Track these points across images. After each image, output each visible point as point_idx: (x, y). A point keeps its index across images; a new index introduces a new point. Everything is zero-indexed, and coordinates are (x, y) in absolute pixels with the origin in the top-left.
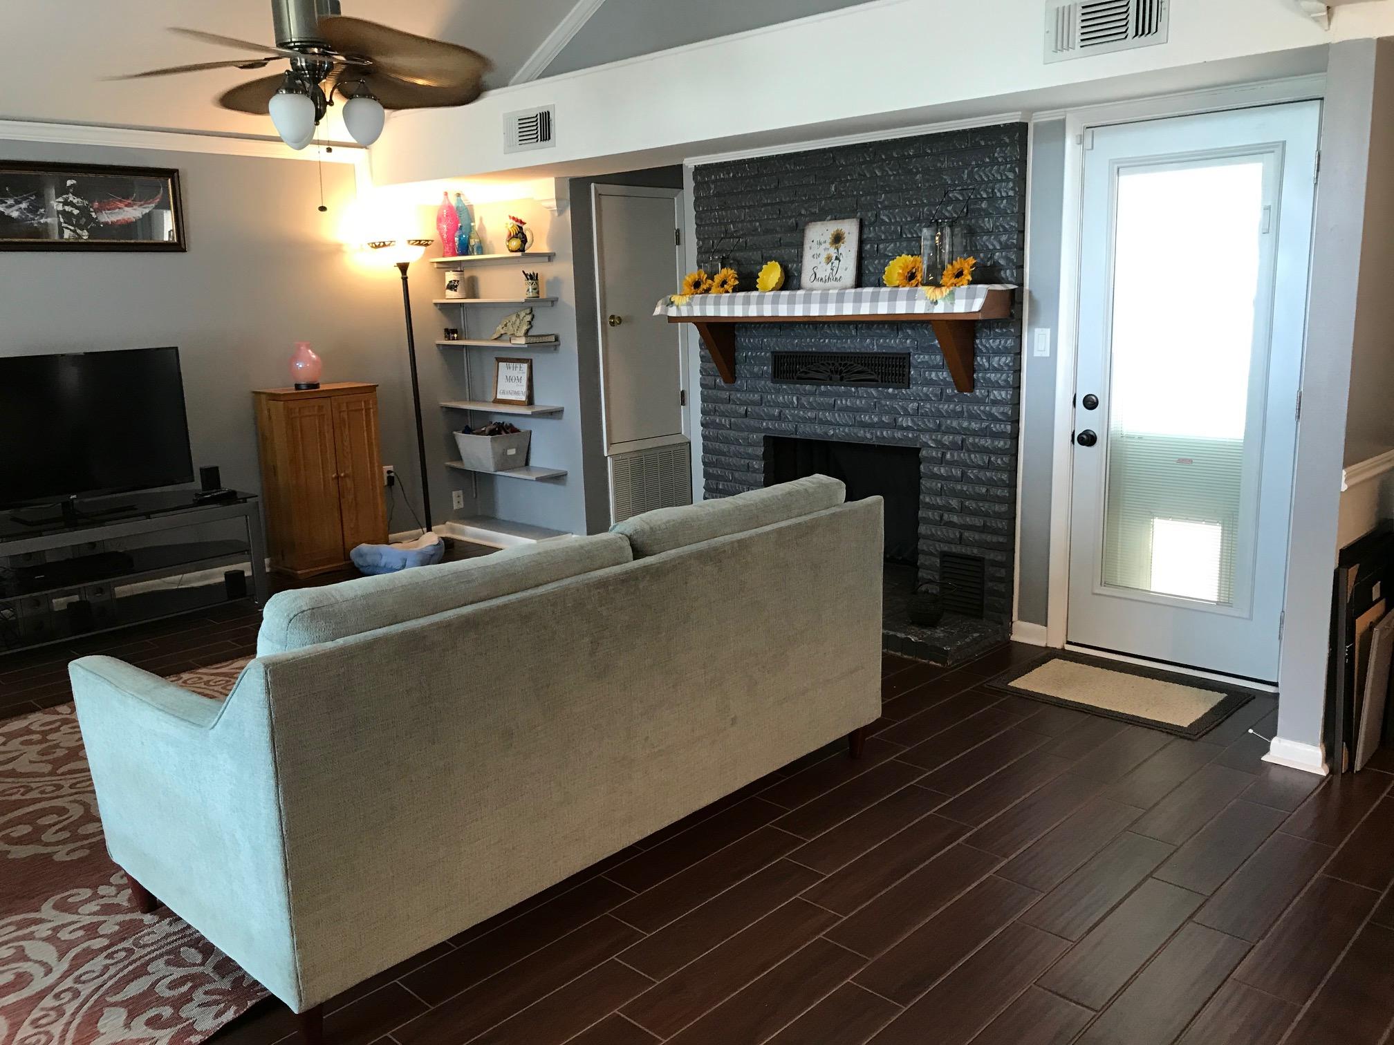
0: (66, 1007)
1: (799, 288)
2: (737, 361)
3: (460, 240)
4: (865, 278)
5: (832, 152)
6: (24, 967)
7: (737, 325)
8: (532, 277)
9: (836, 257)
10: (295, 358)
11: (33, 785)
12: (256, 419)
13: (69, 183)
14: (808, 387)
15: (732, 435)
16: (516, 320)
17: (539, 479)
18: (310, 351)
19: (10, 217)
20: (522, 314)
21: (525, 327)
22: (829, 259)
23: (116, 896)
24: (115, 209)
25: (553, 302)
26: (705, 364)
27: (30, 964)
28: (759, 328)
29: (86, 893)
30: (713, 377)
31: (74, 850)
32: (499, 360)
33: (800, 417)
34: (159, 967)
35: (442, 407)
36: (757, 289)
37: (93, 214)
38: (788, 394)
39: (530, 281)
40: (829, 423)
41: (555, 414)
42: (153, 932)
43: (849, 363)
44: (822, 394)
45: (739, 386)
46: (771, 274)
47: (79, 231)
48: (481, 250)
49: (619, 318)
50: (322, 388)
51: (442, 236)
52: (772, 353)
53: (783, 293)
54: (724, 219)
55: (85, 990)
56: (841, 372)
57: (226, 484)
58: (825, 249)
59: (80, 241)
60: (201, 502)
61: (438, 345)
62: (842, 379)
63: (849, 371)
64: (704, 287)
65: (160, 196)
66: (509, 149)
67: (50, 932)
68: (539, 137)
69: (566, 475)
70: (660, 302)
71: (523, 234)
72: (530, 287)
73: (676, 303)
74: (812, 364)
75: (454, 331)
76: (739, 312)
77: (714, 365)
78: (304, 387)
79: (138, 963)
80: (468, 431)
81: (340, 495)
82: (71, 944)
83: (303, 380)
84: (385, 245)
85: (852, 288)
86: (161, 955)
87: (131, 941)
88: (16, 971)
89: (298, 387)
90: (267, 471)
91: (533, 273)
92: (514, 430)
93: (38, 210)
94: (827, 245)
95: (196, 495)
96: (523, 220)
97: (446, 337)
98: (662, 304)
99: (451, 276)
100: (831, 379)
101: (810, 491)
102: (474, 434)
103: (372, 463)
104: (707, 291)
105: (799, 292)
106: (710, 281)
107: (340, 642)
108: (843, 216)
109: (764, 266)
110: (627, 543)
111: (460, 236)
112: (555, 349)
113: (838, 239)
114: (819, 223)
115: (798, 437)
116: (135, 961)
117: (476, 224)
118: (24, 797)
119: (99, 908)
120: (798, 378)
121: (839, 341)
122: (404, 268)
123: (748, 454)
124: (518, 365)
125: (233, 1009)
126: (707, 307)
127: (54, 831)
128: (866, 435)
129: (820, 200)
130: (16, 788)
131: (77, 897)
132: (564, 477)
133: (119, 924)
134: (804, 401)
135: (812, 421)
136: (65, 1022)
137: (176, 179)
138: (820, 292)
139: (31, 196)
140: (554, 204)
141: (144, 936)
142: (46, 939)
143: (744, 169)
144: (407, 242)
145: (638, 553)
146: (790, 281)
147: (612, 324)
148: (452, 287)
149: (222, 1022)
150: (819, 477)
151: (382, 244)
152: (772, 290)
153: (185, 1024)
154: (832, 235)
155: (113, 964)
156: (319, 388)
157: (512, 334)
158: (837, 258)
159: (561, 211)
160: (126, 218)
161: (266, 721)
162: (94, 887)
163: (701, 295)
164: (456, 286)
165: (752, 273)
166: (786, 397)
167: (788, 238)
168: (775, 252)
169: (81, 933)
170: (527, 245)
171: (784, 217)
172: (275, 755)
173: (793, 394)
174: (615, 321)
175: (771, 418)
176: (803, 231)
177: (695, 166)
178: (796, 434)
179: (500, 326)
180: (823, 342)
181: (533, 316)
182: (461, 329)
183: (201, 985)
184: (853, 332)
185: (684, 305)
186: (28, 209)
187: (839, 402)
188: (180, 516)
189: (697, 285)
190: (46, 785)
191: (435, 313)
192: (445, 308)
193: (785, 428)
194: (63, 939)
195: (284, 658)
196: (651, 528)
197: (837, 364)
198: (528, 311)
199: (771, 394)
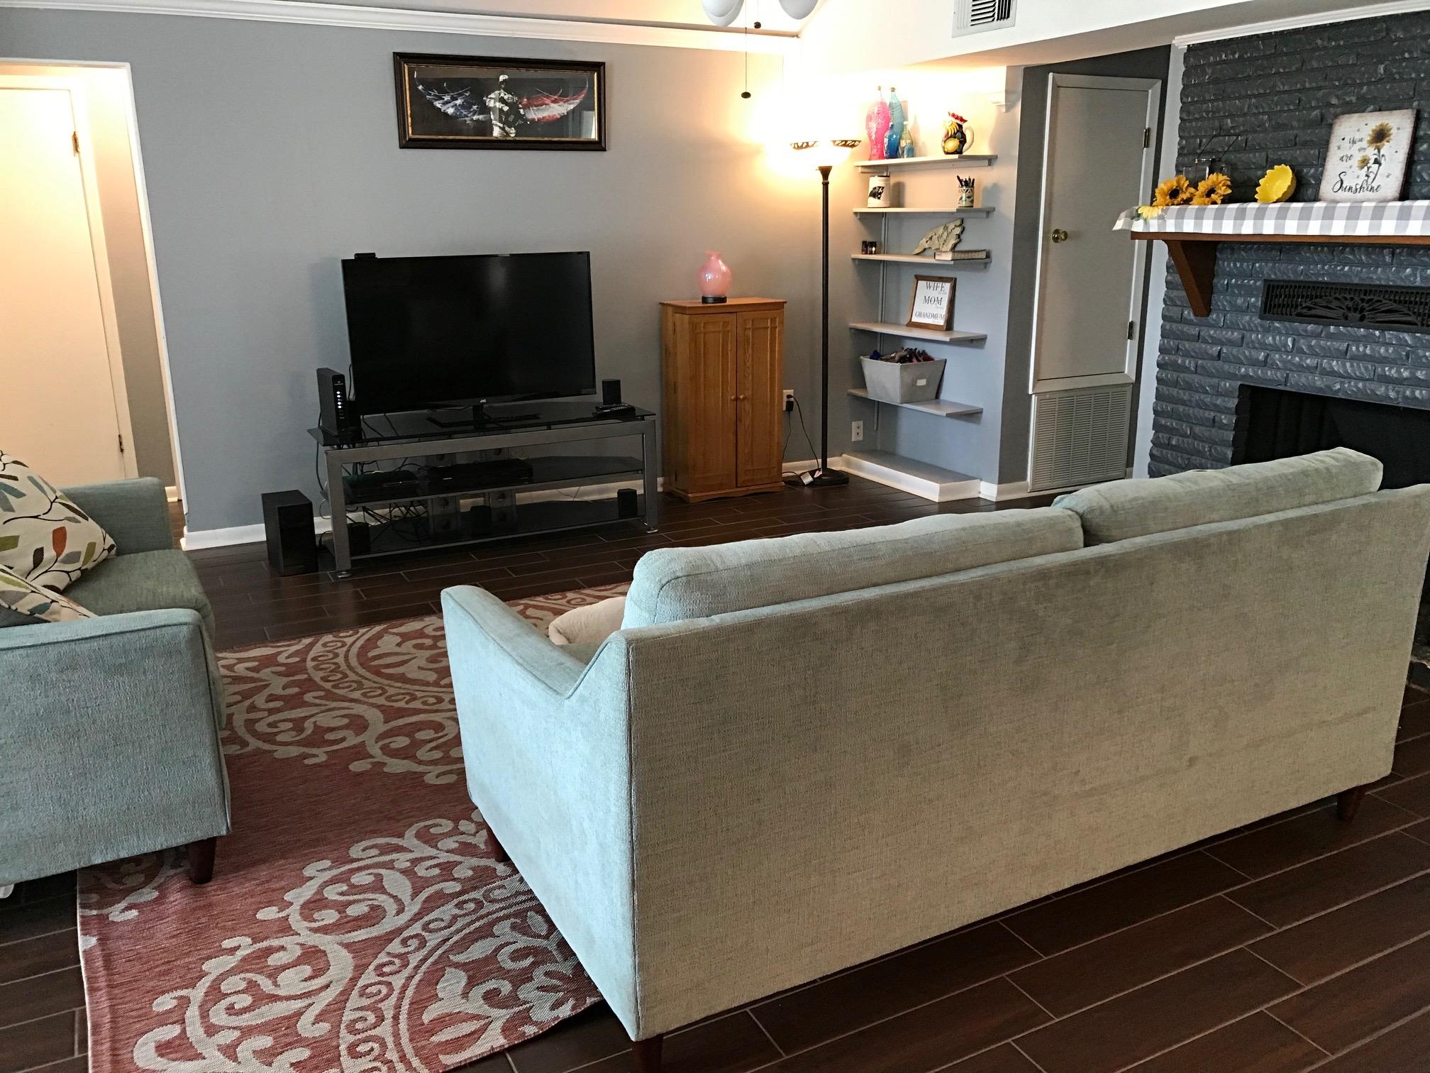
0: (411, 957)
1: (1316, 199)
2: (1215, 290)
3: (889, 140)
4: (1415, 189)
5: (1385, 22)
6: (381, 899)
7: (1220, 245)
8: (968, 184)
9: (1376, 159)
10: (704, 269)
11: (419, 694)
12: (661, 329)
13: (502, 78)
14: (1310, 327)
15: (1196, 380)
16: (943, 233)
17: (949, 415)
18: (720, 262)
19: (446, 114)
20: (951, 226)
21: (953, 242)
22: (1364, 162)
23: (474, 835)
24: (541, 105)
25: (989, 212)
26: (1171, 291)
27: (384, 897)
28: (1251, 249)
29: (447, 825)
30: (1180, 308)
31: (444, 773)
32: (919, 278)
33: (1294, 364)
34: (503, 929)
35: (851, 328)
36: (1256, 200)
37: (522, 111)
38: (1280, 333)
39: (964, 188)
40: (1333, 373)
41: (976, 342)
42: (503, 887)
43: (1376, 298)
44: (1330, 337)
45: (1214, 320)
46: (1279, 180)
47: (507, 129)
48: (912, 152)
49: (1066, 234)
50: (729, 302)
51: (870, 137)
52: (1265, 281)
53: (1295, 205)
54: (1219, 112)
55: (433, 940)
56: (1362, 310)
57: (627, 399)
58: (1359, 150)
59: (508, 139)
60: (601, 416)
61: (854, 259)
62: (1362, 319)
63: (1374, 309)
64: (1185, 196)
65: (585, 91)
66: (959, 31)
67: (408, 864)
68: (996, 16)
69: (981, 412)
70: (1123, 215)
71: (962, 133)
72: (964, 195)
73: (1144, 215)
74: (1321, 297)
75: (873, 244)
76: (1228, 228)
77: (1184, 293)
78: (710, 300)
79: (485, 920)
80: (876, 356)
81: (738, 419)
82: (428, 882)
83: (711, 292)
84: (808, 146)
85: (1394, 200)
86: (507, 917)
87: (482, 891)
88: (370, 902)
89: (705, 300)
90: (668, 387)
91: (970, 179)
92: (927, 358)
93: (471, 108)
94: (1364, 144)
95: (597, 408)
96: (964, 118)
97: (863, 251)
98: (1126, 217)
99: (876, 182)
100: (1346, 318)
101: (1334, 471)
102: (882, 360)
103: (772, 385)
104: (1187, 201)
105: (1317, 205)
106: (1192, 190)
107: (716, 619)
108: (1392, 105)
109: (1268, 171)
110: (1077, 524)
111: (890, 137)
112: (986, 267)
113: (1380, 136)
114: (1356, 115)
115: (1288, 389)
116: (482, 917)
117: (909, 124)
118: (407, 706)
119: (456, 845)
120: (1299, 315)
121: (1364, 270)
122: (825, 172)
123: (1216, 405)
124: (940, 284)
125: (571, 1002)
126: (1185, 221)
127: (429, 748)
128: (1390, 394)
129: (1361, 85)
130: (403, 694)
131: (439, 828)
132: (979, 415)
133: (473, 869)
134: (1303, 344)
135: (1310, 369)
136: (407, 975)
137: (602, 72)
138: (1348, 204)
139: (466, 92)
140: (1002, 99)
141: (494, 889)
142: (404, 872)
143: (1257, 49)
144: (832, 143)
145: (1091, 538)
146: (1303, 190)
147: (1056, 240)
148: (875, 194)
149: (558, 1017)
150: (1343, 452)
151: (805, 145)
152: (1277, 201)
153: (521, 1008)
154: (1373, 131)
155: (460, 916)
156: (725, 302)
157: (937, 249)
158: (1376, 162)
159: (1009, 106)
160: (551, 114)
161: (623, 706)
162: (456, 821)
163: (1178, 207)
164: (880, 194)
165: (1250, 179)
166: (1278, 338)
167: (1307, 135)
168: (1285, 154)
169: (437, 871)
170: (966, 146)
171: (1304, 109)
172: (631, 747)
173: (1288, 335)
174: (1058, 236)
175: (1254, 363)
176: (1331, 126)
177: (1189, 46)
178: (1286, 385)
179: (924, 240)
180: (1340, 270)
181: (964, 229)
182: (881, 243)
183: (543, 962)
184: (1388, 259)
185: (1153, 219)
186: (462, 106)
187: (1354, 348)
188: (578, 429)
189: (1174, 194)
190: (429, 696)
191: (854, 224)
192: (865, 218)
193: (1270, 377)
194: (419, 874)
195: (650, 634)
196: (1112, 506)
197: (1357, 299)
198: (958, 222)
199: (1258, 332)
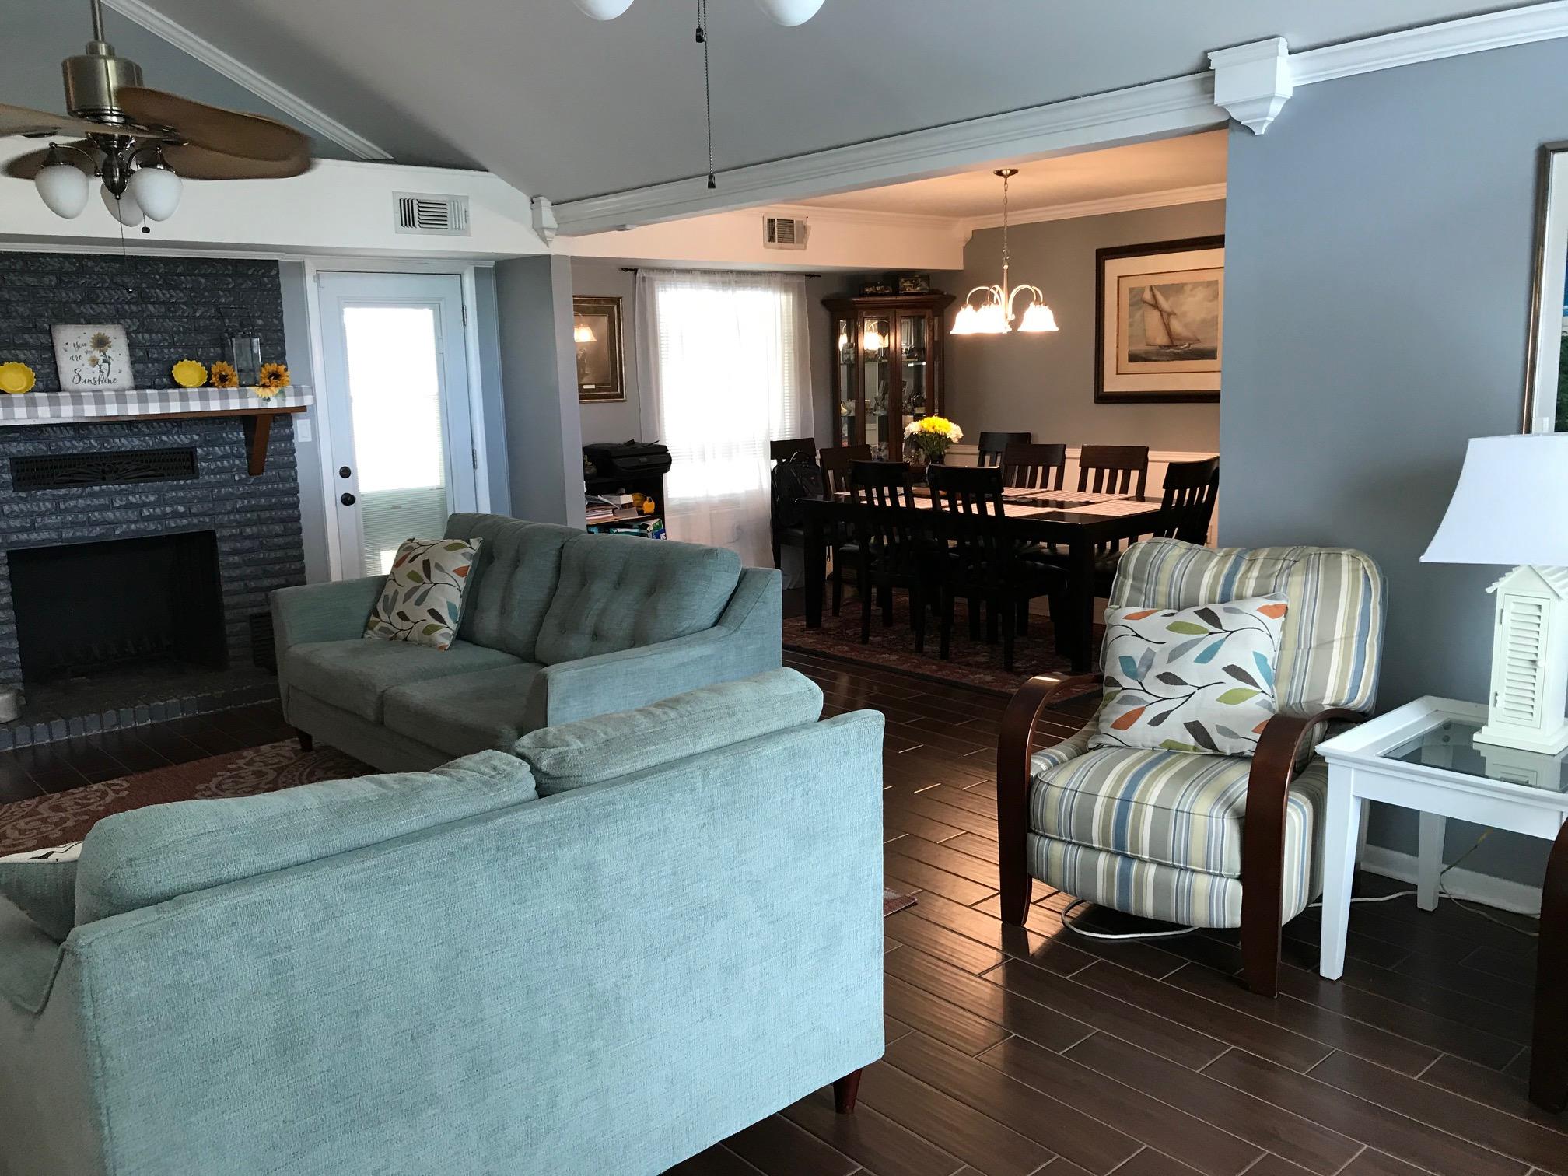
1: (60, 390)
14: (69, 491)
22: (94, 362)
38: (41, 500)
43: (125, 461)
44: (92, 495)
52: (11, 458)
56: (117, 471)
58: (86, 352)
62: (116, 477)
63: (125, 469)
74: (74, 466)
85: (132, 389)
94: (88, 348)
100: (106, 479)
105: (63, 394)
108: (102, 321)
113: (101, 343)
114: (73, 326)
120: (58, 483)
135: (81, 524)
138: (92, 393)
152: (24, 392)
154: (93, 339)
158: (105, 361)
166: (40, 504)
173: (49, 500)
175: (21, 529)
176: (48, 333)
197: (108, 463)
199: (16, 503)
